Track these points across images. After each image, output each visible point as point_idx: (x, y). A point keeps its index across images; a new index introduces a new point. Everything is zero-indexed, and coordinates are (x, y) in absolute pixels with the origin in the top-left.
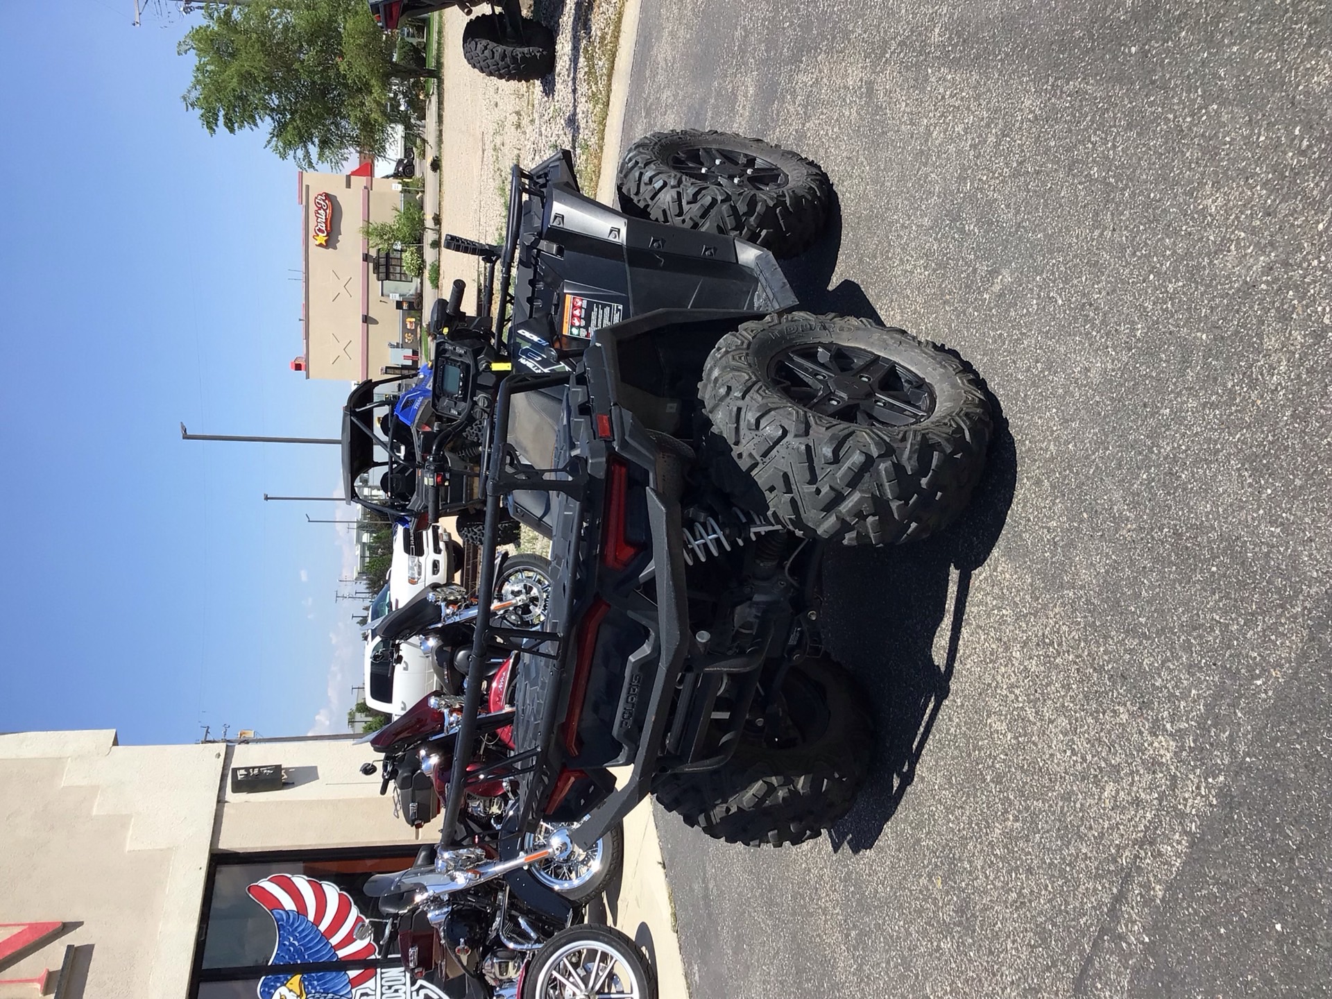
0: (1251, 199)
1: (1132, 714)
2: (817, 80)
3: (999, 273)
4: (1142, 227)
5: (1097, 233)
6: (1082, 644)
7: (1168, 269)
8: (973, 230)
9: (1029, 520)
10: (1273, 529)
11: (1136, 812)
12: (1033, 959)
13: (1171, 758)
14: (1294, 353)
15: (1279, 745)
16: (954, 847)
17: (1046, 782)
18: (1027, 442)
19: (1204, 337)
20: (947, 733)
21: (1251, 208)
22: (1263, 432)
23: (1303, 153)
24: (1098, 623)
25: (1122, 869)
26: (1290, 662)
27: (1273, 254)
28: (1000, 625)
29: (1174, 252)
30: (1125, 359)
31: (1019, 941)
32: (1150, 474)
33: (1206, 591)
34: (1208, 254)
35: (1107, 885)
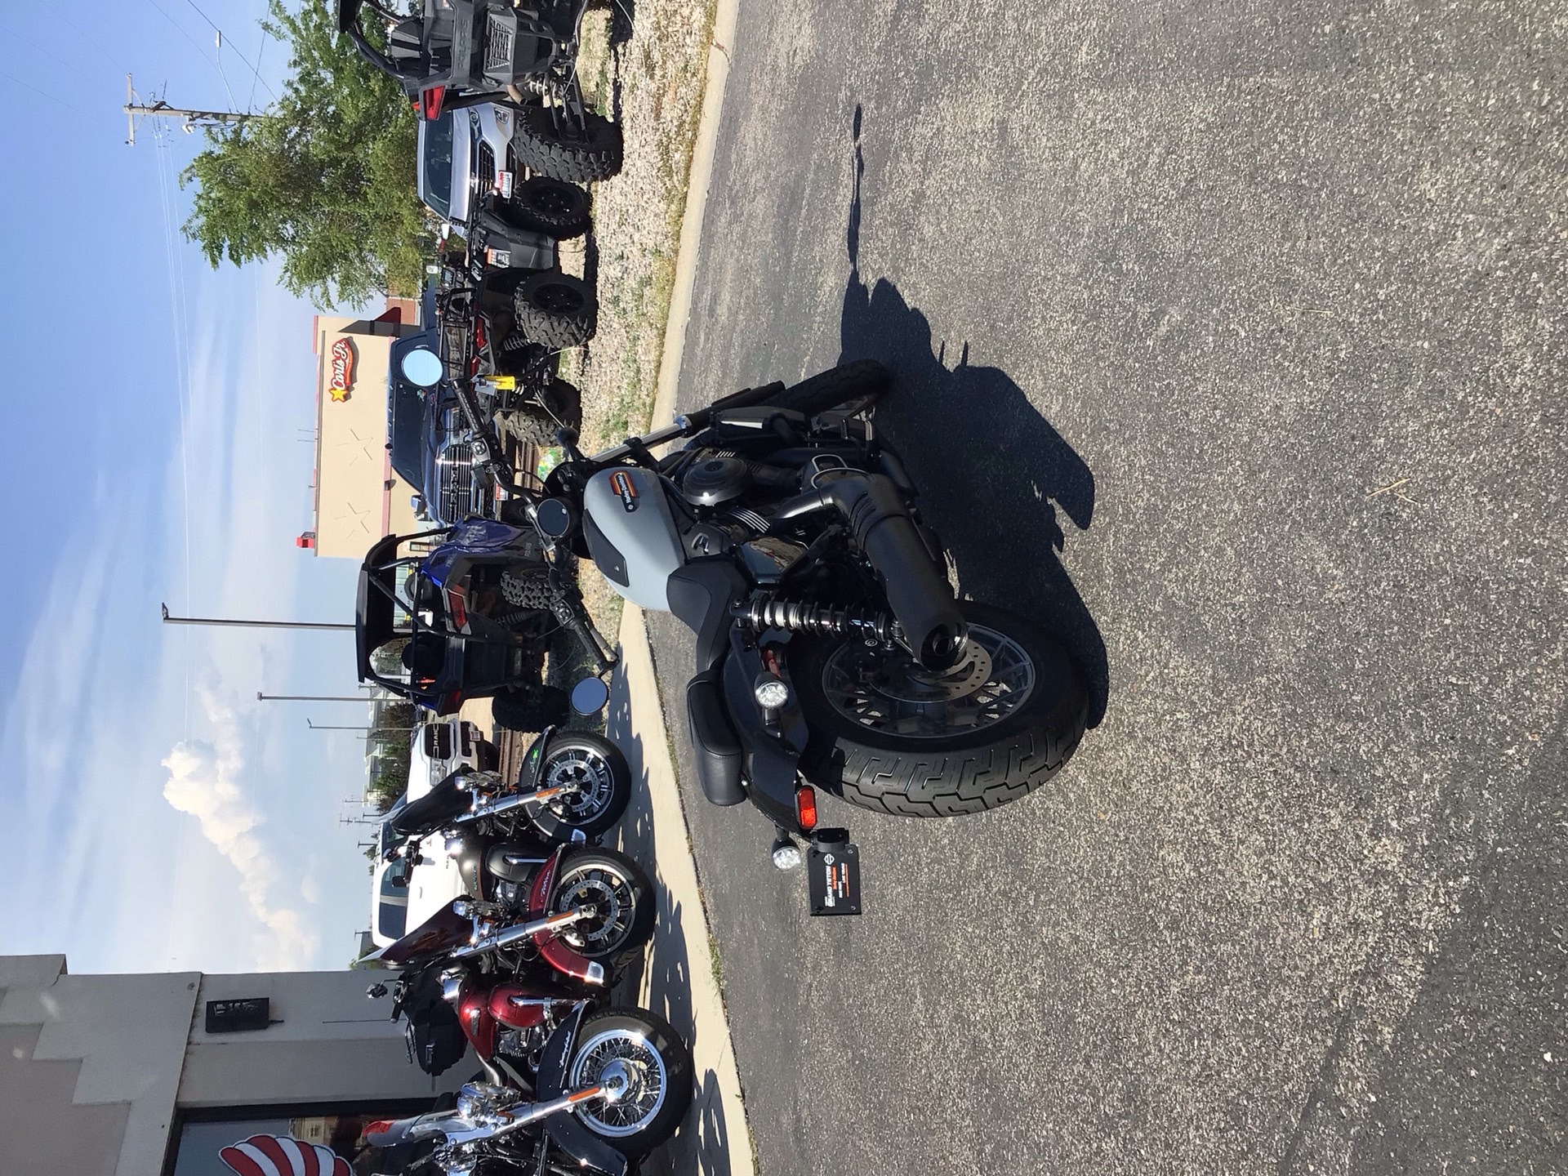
0: (1480, 173)
1: (1347, 818)
2: (938, 129)
3: (1164, 312)
4: (1343, 230)
5: (1288, 245)
6: (1280, 740)
7: (1379, 272)
8: (1133, 269)
9: (1208, 599)
10: (1522, 561)
11: (1356, 938)
12: (1224, 1147)
13: (1399, 863)
14: (1542, 346)
15: (1539, 825)
16: (1118, 1019)
17: (1237, 918)
18: (1204, 507)
19: (1426, 345)
20: (1108, 876)
21: (1481, 184)
22: (1505, 445)
23: (1543, 109)
24: (1299, 711)
25: (1338, 1012)
26: (1551, 720)
27: (1510, 234)
28: (1174, 731)
29: (1385, 252)
30: (1327, 387)
31: (1205, 1125)
32: (1361, 519)
33: (1438, 650)
34: (1428, 248)
35: (1319, 1038)
